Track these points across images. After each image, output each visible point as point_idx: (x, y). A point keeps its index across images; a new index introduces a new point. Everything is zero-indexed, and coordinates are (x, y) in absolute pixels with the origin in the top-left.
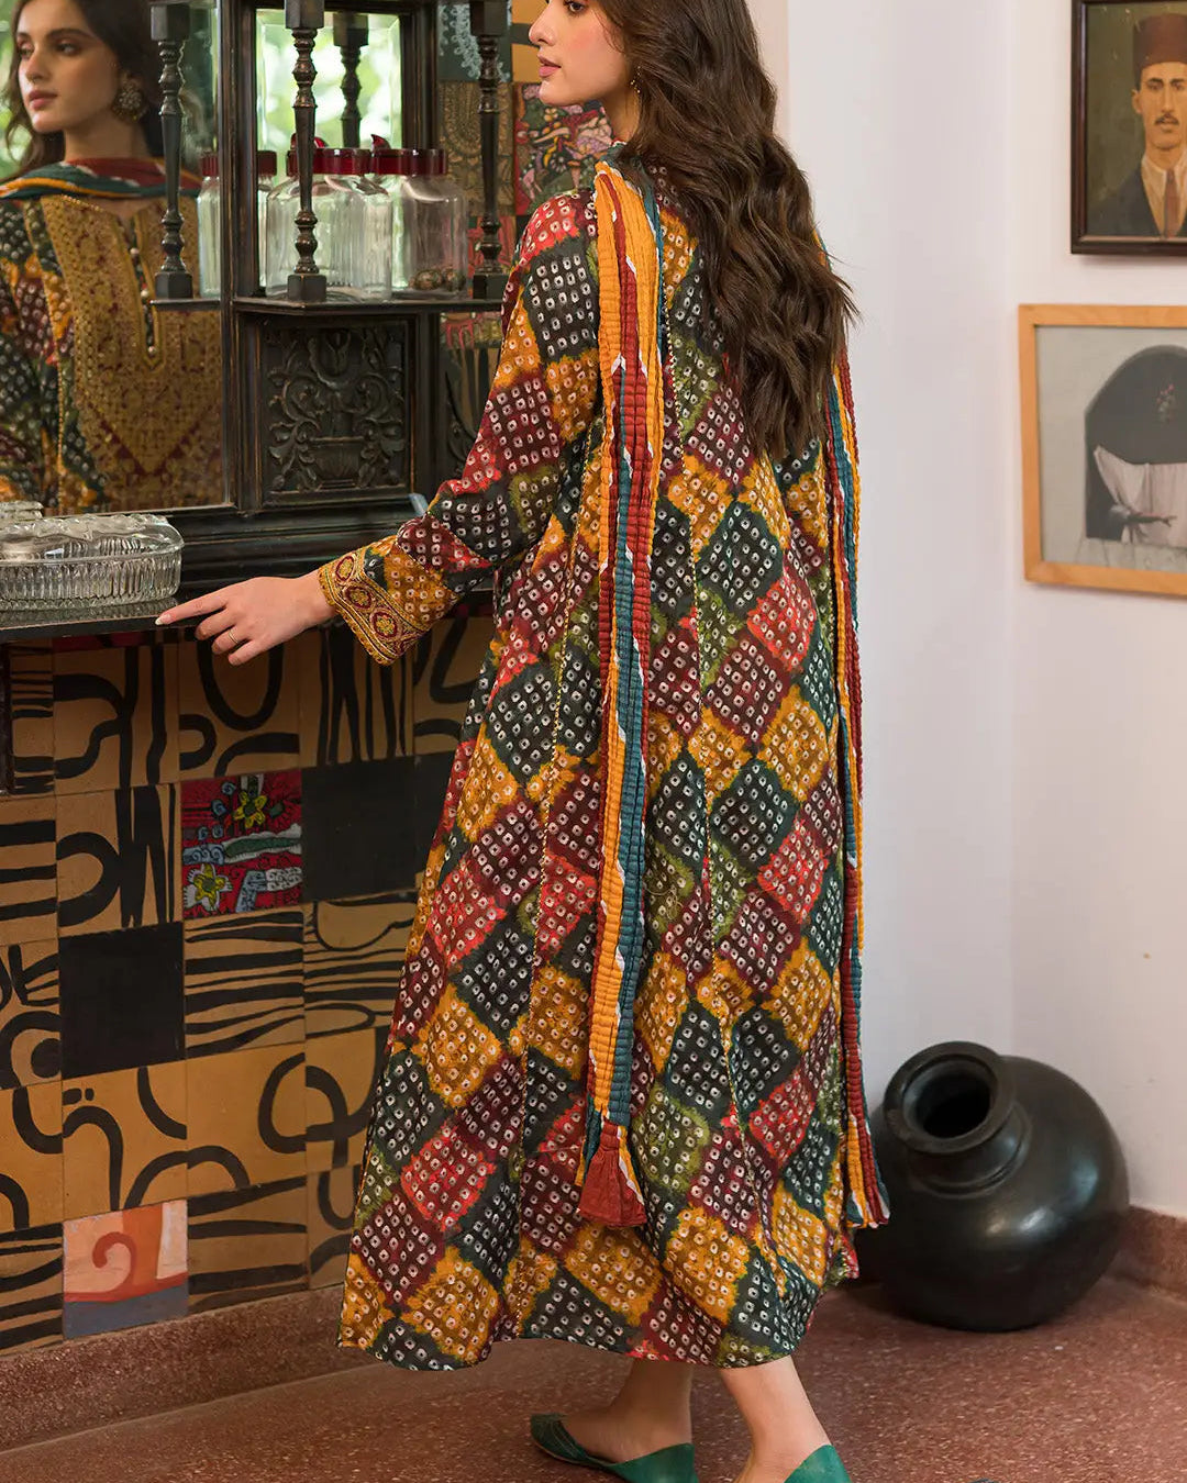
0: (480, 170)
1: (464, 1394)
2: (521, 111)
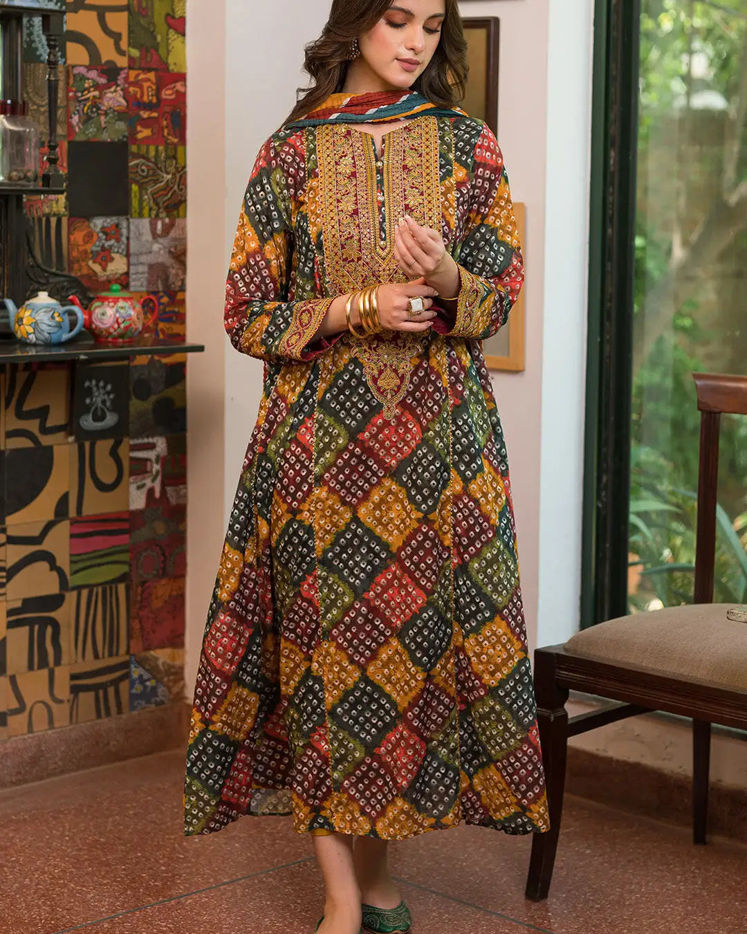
0: (47, 114)
1: (31, 811)
2: (71, 82)
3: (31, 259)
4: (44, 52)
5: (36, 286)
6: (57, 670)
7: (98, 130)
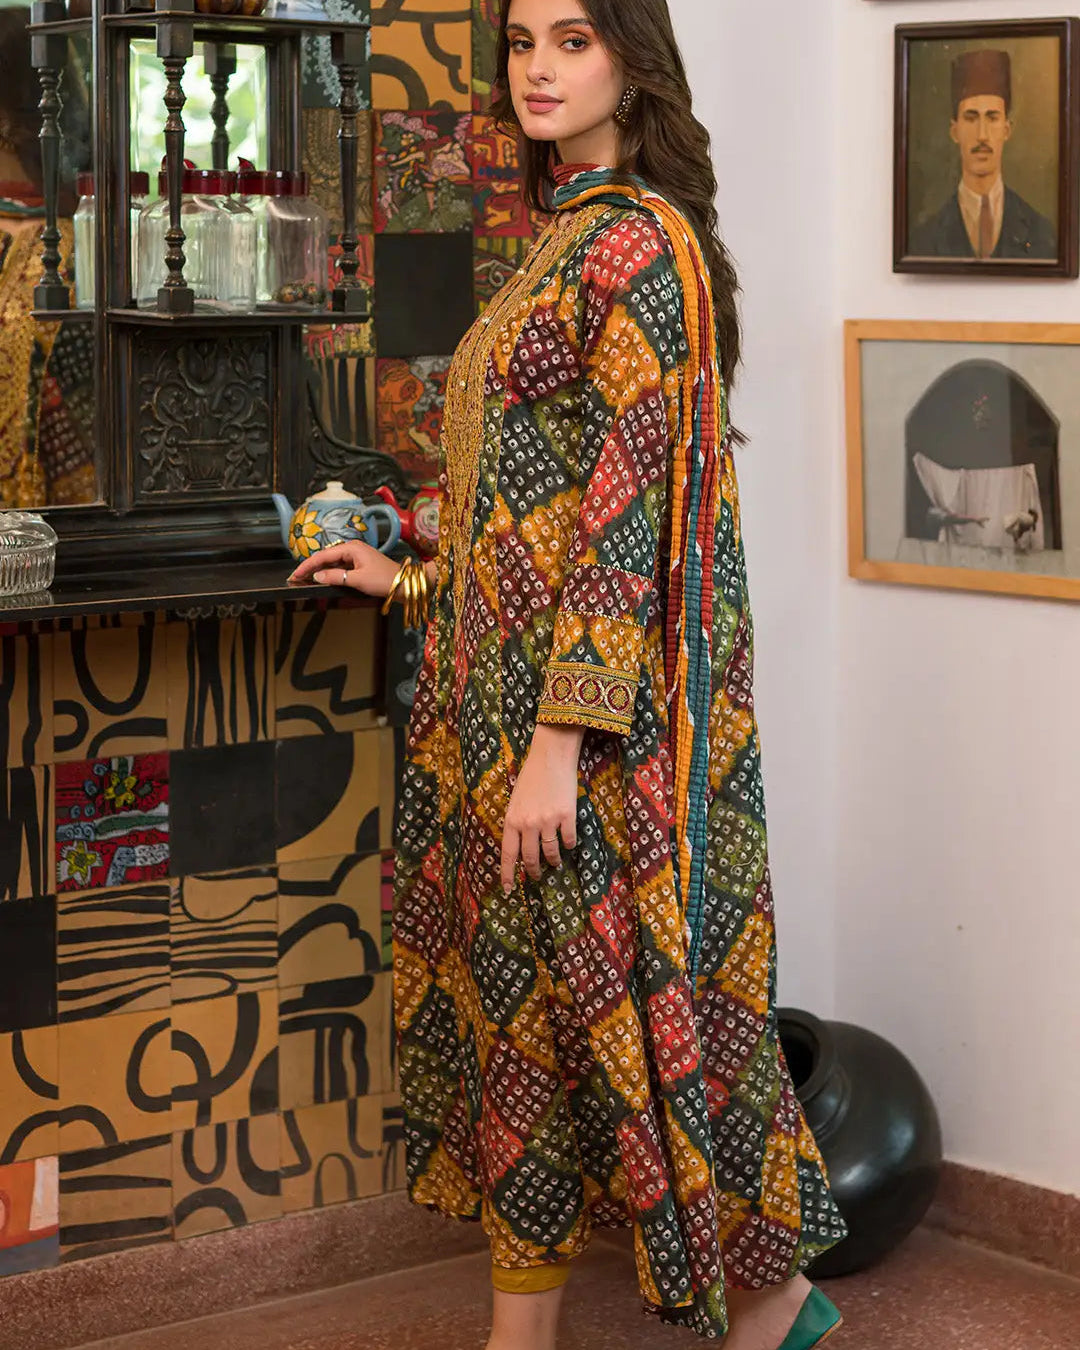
0: (340, 191)
1: (319, 1338)
2: (380, 137)
3: (316, 428)
4: (334, 91)
5: (324, 472)
6: (362, 1102)
7: (424, 215)
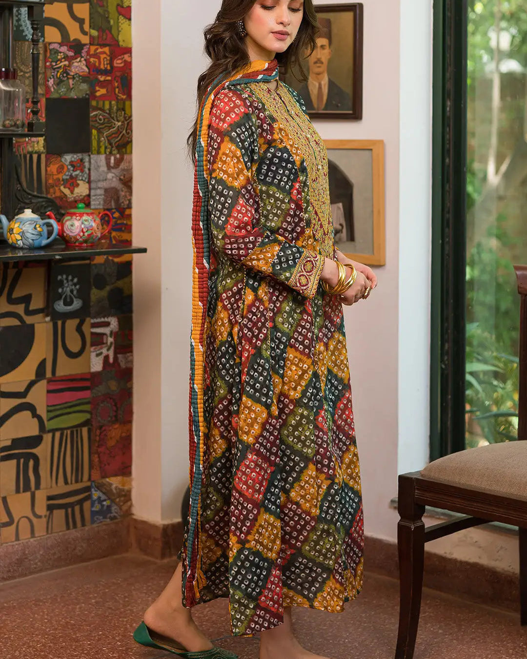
0: (31, 79)
1: (18, 600)
2: (48, 55)
3: (19, 186)
4: (28, 32)
5: (23, 205)
6: (37, 493)
7: (68, 90)
